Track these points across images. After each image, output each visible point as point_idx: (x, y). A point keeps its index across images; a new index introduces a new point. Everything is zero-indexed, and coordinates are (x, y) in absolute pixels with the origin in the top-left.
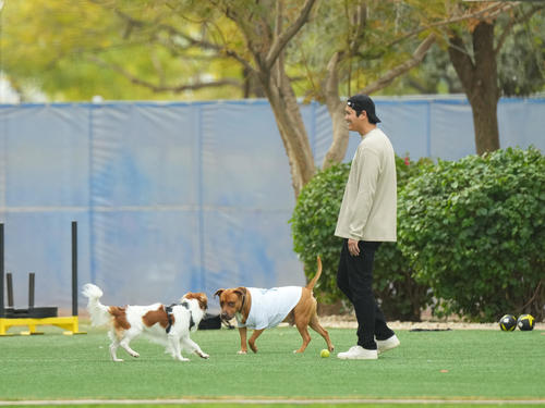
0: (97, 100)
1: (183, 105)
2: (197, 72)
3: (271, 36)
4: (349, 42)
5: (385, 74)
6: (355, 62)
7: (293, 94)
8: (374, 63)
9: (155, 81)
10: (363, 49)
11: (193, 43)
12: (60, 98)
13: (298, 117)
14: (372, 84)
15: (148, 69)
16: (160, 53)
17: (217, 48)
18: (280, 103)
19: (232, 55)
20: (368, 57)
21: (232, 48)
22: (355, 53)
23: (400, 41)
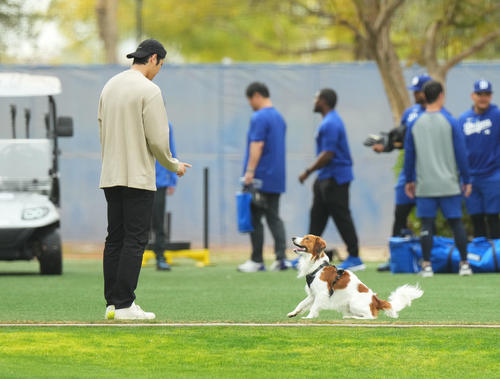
0: (227, 61)
1: (301, 67)
2: (314, 38)
3: (378, 7)
4: (446, 12)
5: (478, 41)
6: (452, 30)
7: (397, 58)
8: (468, 31)
9: (277, 45)
10: (459, 19)
11: (311, 13)
12: (195, 60)
13: (401, 78)
14: (467, 49)
15: (272, 35)
16: (281, 22)
17: (332, 17)
18: (387, 66)
19: (344, 23)
20: (462, 26)
21: (344, 17)
22: (452, 22)
23: (491, 12)
